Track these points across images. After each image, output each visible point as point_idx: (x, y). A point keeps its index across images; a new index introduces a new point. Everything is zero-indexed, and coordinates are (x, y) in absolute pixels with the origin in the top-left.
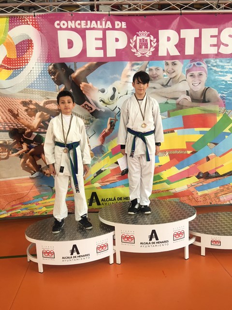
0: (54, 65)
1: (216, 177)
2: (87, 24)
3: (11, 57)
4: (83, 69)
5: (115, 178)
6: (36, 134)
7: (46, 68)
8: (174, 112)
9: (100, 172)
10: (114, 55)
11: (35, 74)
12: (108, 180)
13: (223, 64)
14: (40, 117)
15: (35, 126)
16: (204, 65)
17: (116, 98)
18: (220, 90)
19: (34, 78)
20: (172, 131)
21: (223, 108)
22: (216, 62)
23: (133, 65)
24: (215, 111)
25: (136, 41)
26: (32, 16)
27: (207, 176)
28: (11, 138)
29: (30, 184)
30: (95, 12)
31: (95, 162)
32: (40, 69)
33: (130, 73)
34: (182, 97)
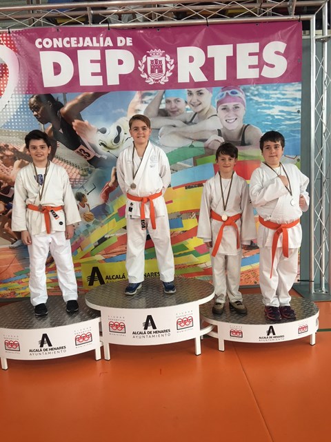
0: (37, 98)
2: (78, 42)
4: (74, 102)
5: (123, 248)
7: (26, 101)
8: (202, 159)
9: (103, 240)
10: (118, 83)
11: (11, 110)
12: (115, 250)
13: (268, 92)
14: (20, 166)
16: (241, 94)
17: (121, 140)
19: (10, 115)
20: (200, 185)
22: (257, 90)
25: (146, 63)
26: (6, 33)
27: (250, 245)
29: (10, 256)
30: (89, 26)
31: (96, 226)
32: (18, 103)
33: (139, 106)
34: (212, 138)
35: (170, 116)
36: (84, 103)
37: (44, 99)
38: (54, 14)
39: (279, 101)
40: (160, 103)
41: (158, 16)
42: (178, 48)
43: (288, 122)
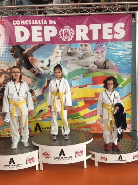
0: (13, 47)
2: (32, 22)
4: (30, 49)
5: (50, 115)
6: (2, 88)
7: (8, 48)
8: (87, 74)
9: (41, 111)
10: (49, 41)
11: (1, 52)
12: (46, 116)
14: (4, 77)
15: (2, 83)
16: (104, 46)
17: (50, 66)
20: (86, 86)
21: (118, 72)
22: (112, 44)
23: (60, 46)
24: (112, 74)
25: (62, 32)
30: (37, 15)
31: (38, 105)
32: (4, 49)
33: (59, 51)
34: (91, 65)
35: (72, 55)
36: (34, 49)
37: (16, 47)
38: (22, 10)
39: (122, 49)
40: (68, 50)
41: (68, 11)
42: (76, 25)
43: (125, 59)
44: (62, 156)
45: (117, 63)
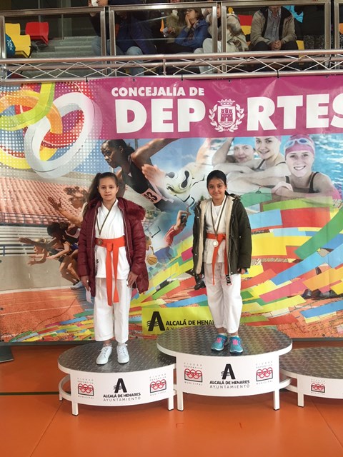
0: (109, 143)
1: (331, 297)
2: (153, 92)
3: (55, 133)
4: (145, 147)
5: (186, 292)
8: (268, 205)
9: (165, 284)
10: (187, 129)
11: (84, 154)
12: (177, 295)
16: (310, 143)
17: (188, 185)
18: (334, 176)
19: (83, 158)
20: (266, 231)
21: (340, 201)
22: (327, 139)
23: (212, 143)
24: (328, 204)
25: (216, 112)
26: (84, 82)
27: (317, 295)
28: (49, 234)
29: (71, 297)
30: (163, 77)
31: (159, 270)
32: (91, 148)
33: (208, 152)
34: (280, 184)
35: (238, 162)
36: (155, 149)
37: (115, 144)
40: (229, 150)
42: (248, 99)
44: (229, 378)
45: (338, 181)
